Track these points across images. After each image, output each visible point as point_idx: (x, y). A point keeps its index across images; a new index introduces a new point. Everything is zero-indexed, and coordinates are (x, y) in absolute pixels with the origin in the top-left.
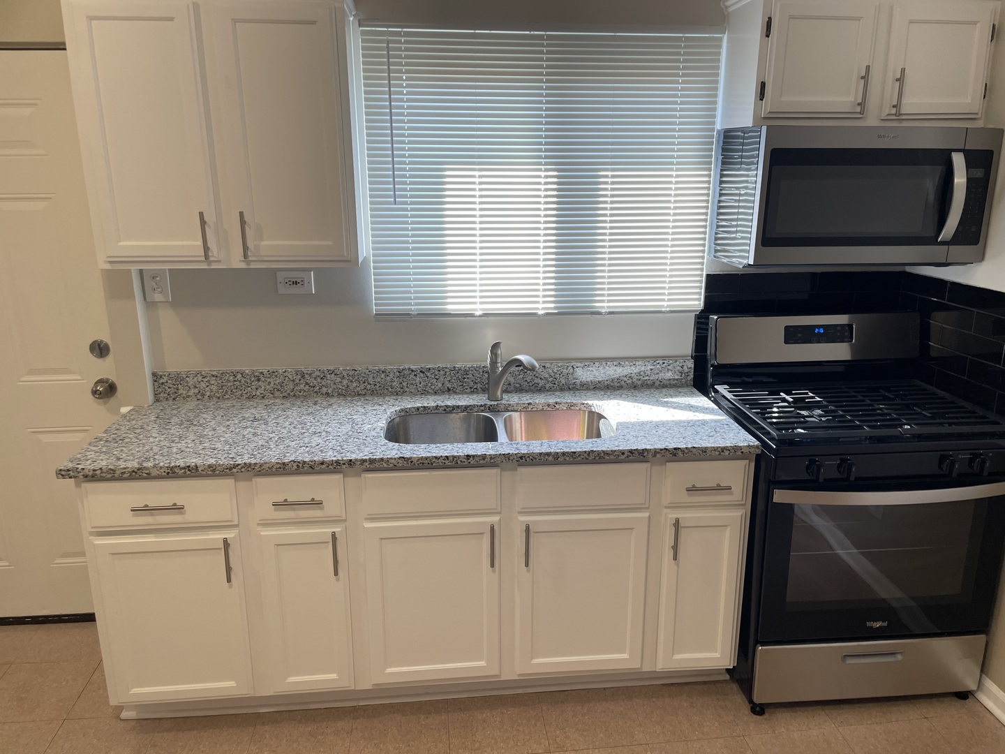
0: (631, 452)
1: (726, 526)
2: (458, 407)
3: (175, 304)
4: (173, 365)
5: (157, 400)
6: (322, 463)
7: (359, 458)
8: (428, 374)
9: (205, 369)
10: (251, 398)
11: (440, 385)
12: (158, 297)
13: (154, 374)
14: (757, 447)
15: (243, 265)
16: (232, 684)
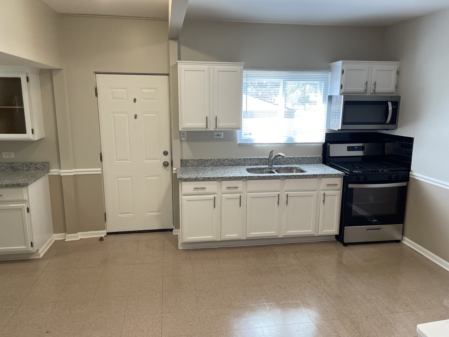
0: (313, 175)
1: (336, 195)
2: (262, 168)
3: (187, 141)
4: (185, 158)
5: (181, 167)
6: (239, 177)
7: (247, 176)
8: (252, 160)
9: (194, 159)
10: (205, 166)
11: (255, 163)
12: (183, 139)
13: (181, 160)
14: (344, 174)
15: (214, 130)
16: (212, 237)
